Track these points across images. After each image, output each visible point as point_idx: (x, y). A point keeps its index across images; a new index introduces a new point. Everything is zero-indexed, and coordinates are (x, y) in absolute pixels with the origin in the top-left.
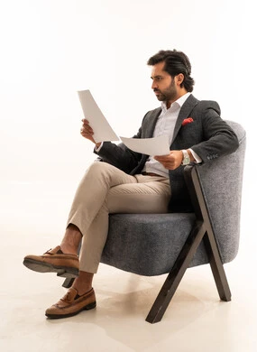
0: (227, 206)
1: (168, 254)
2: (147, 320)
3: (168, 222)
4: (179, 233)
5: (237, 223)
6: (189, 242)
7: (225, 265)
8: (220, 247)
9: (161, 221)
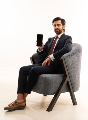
0: (75, 72)
1: (54, 88)
2: (47, 111)
3: (55, 77)
4: (58, 81)
5: (79, 78)
6: (62, 84)
7: (75, 93)
8: (73, 86)
9: (52, 76)
